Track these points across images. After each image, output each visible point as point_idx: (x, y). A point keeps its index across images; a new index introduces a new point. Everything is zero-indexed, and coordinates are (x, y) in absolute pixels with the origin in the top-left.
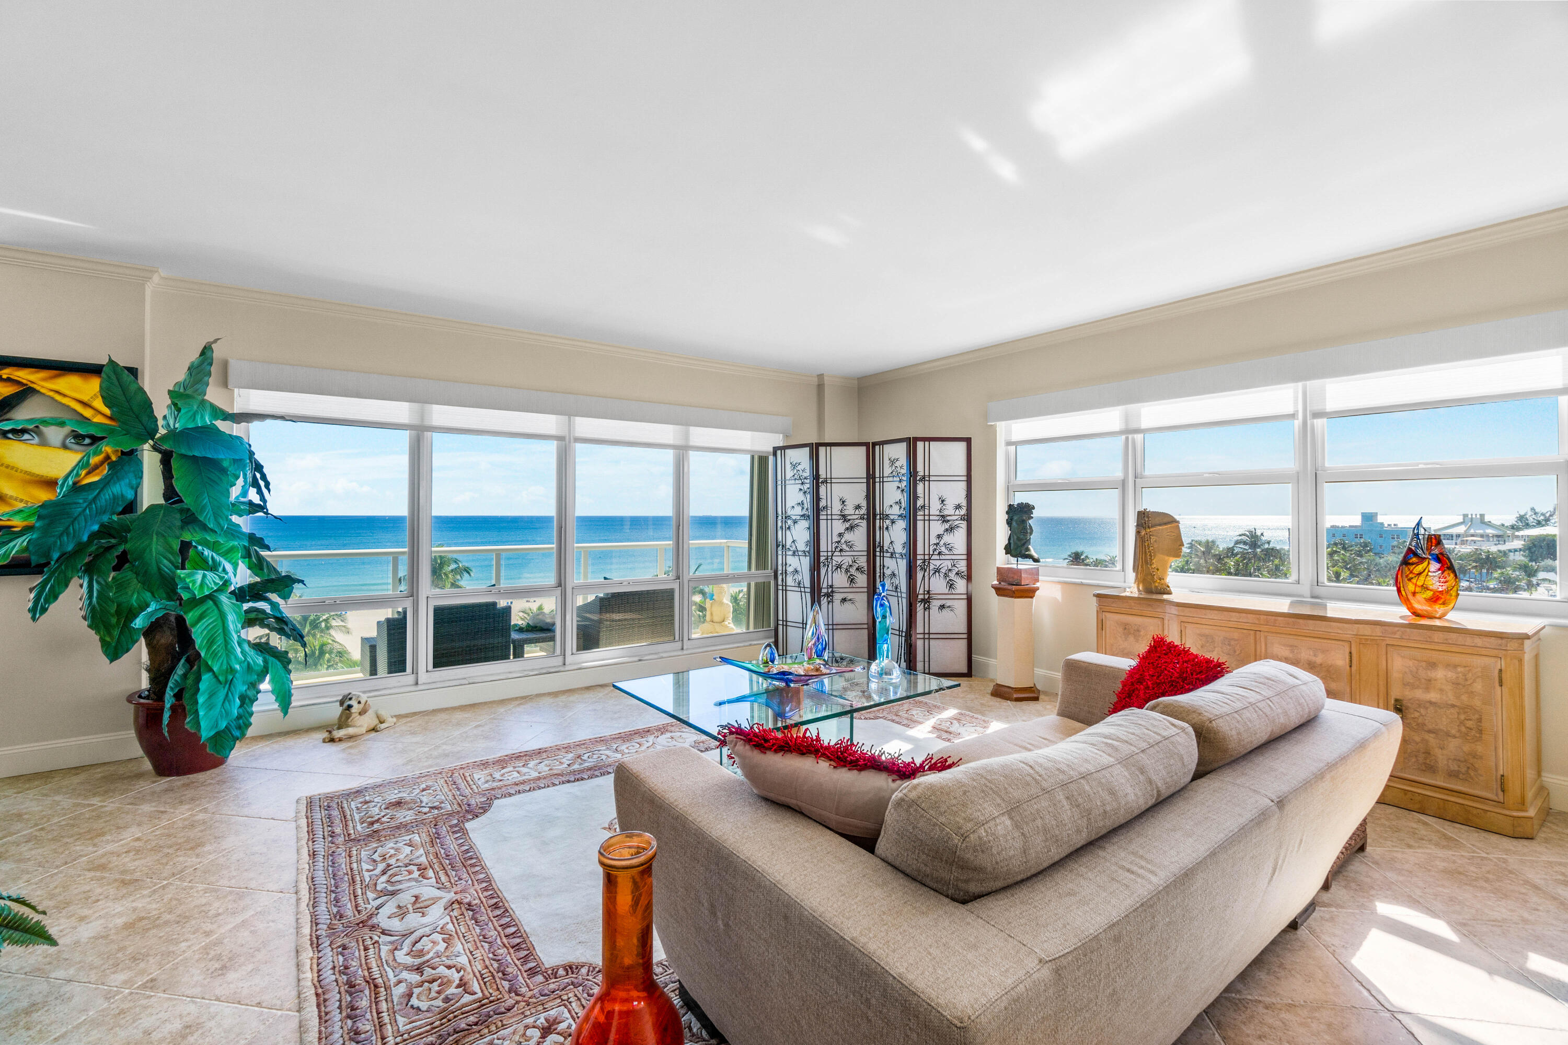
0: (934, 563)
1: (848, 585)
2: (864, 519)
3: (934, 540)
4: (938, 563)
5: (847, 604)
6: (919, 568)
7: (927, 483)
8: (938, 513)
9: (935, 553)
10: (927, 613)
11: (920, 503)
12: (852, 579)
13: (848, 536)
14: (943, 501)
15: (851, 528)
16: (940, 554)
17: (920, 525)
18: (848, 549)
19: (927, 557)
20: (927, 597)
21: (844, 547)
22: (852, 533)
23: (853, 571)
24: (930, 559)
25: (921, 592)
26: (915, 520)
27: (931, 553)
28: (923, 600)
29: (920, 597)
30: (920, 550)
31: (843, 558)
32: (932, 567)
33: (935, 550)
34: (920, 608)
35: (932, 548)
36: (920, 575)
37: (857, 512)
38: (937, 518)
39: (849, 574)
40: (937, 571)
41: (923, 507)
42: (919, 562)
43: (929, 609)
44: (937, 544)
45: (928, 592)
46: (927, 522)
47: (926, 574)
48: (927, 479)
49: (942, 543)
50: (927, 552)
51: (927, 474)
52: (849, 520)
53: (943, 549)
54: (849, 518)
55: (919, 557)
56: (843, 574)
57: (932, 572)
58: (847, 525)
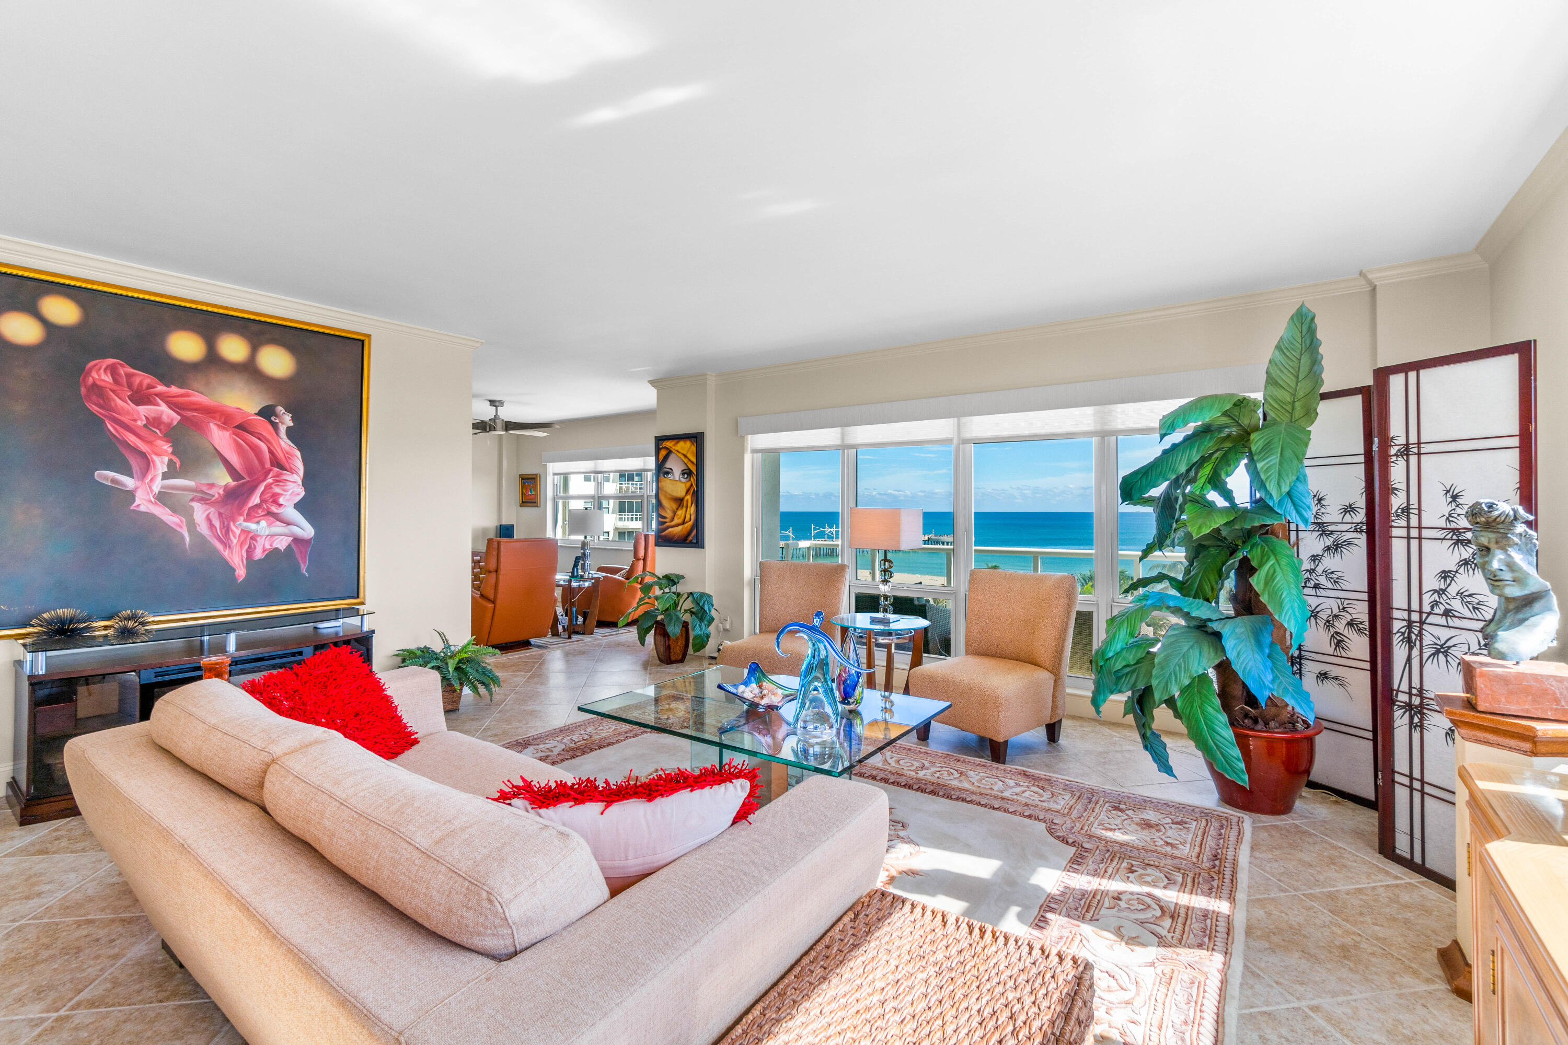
0: (1434, 633)
1: (1331, 651)
2: (1361, 531)
3: (1431, 582)
4: (1444, 634)
5: (1329, 685)
6: (1396, 639)
7: (1413, 460)
8: (1442, 523)
9: (1436, 610)
10: (1416, 735)
11: (1397, 502)
12: (1339, 642)
13: (1329, 562)
14: (1455, 498)
15: (1336, 548)
16: (1447, 613)
17: (1398, 548)
18: (1329, 585)
19: (1415, 617)
20: (1416, 701)
21: (1323, 580)
22: (1337, 556)
23: (1340, 626)
24: (1422, 623)
25: (1404, 687)
26: (1388, 538)
27: (1427, 608)
28: (1409, 706)
29: (1403, 698)
30: (1399, 598)
31: (1321, 600)
32: (1428, 639)
33: (1435, 604)
34: (1401, 720)
35: (1427, 599)
36: (1399, 653)
37: (1348, 518)
38: (1440, 534)
39: (1332, 630)
40: (1442, 650)
41: (1406, 510)
42: (1397, 626)
43: (1422, 727)
44: (1441, 592)
45: (1421, 690)
46: (1414, 544)
47: (1415, 652)
48: (1415, 450)
49: (1453, 590)
50: (1415, 606)
51: (1413, 439)
52: (1332, 532)
53: (1456, 605)
54: (1331, 528)
55: (1396, 614)
56: (1321, 629)
57: (1427, 652)
58: (1329, 541)
